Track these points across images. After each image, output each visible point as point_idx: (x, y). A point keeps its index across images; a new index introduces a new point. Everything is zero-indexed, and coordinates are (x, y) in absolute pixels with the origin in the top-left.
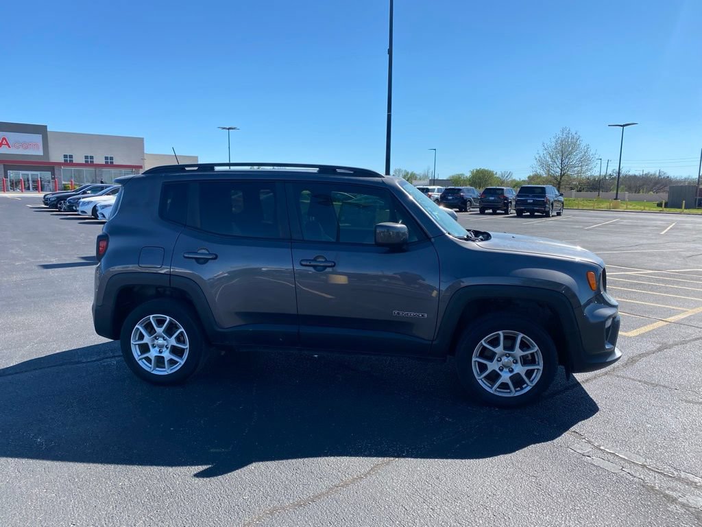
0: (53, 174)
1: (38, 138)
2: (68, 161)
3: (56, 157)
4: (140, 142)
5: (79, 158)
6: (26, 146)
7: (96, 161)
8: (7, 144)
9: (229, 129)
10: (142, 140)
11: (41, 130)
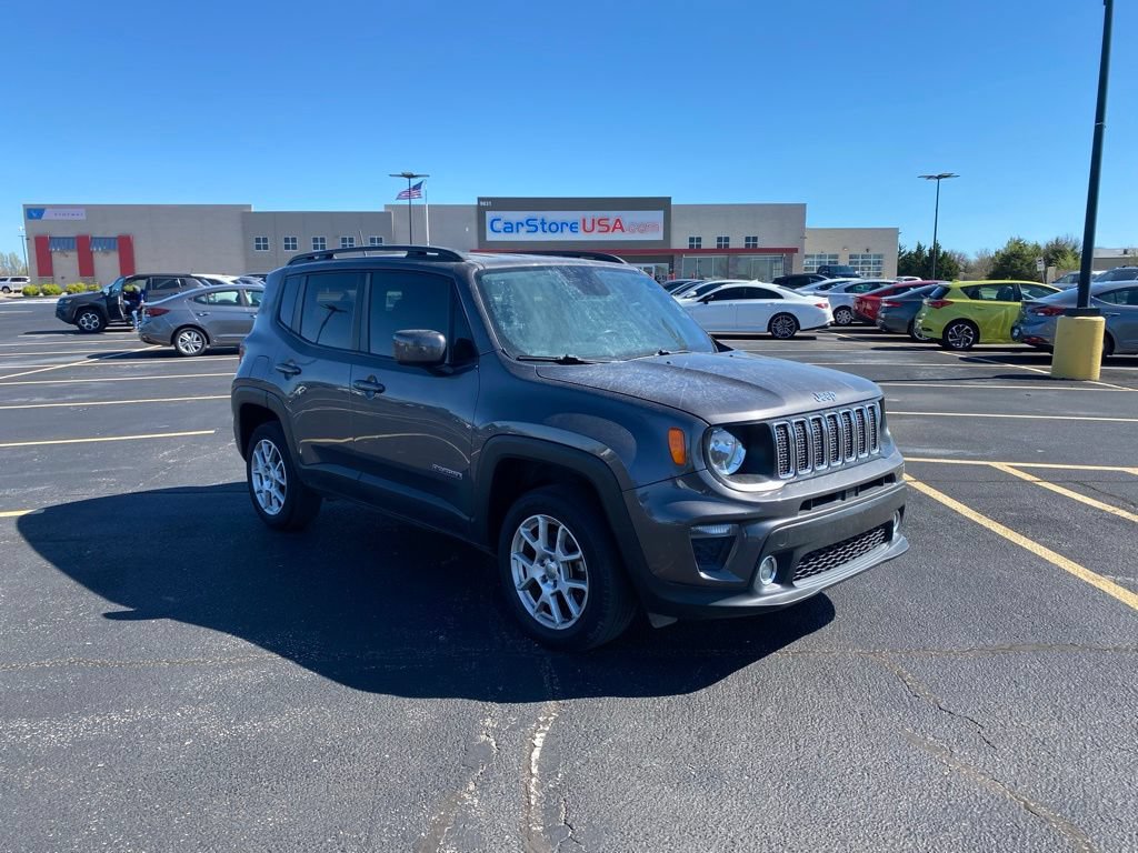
0: (672, 266)
1: (658, 216)
2: (695, 247)
3: (680, 242)
4: (800, 210)
5: (709, 242)
6: (643, 228)
7: (732, 245)
8: (621, 228)
9: (939, 177)
10: (802, 207)
11: (662, 204)
